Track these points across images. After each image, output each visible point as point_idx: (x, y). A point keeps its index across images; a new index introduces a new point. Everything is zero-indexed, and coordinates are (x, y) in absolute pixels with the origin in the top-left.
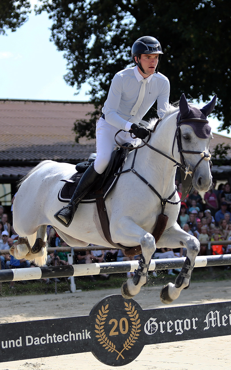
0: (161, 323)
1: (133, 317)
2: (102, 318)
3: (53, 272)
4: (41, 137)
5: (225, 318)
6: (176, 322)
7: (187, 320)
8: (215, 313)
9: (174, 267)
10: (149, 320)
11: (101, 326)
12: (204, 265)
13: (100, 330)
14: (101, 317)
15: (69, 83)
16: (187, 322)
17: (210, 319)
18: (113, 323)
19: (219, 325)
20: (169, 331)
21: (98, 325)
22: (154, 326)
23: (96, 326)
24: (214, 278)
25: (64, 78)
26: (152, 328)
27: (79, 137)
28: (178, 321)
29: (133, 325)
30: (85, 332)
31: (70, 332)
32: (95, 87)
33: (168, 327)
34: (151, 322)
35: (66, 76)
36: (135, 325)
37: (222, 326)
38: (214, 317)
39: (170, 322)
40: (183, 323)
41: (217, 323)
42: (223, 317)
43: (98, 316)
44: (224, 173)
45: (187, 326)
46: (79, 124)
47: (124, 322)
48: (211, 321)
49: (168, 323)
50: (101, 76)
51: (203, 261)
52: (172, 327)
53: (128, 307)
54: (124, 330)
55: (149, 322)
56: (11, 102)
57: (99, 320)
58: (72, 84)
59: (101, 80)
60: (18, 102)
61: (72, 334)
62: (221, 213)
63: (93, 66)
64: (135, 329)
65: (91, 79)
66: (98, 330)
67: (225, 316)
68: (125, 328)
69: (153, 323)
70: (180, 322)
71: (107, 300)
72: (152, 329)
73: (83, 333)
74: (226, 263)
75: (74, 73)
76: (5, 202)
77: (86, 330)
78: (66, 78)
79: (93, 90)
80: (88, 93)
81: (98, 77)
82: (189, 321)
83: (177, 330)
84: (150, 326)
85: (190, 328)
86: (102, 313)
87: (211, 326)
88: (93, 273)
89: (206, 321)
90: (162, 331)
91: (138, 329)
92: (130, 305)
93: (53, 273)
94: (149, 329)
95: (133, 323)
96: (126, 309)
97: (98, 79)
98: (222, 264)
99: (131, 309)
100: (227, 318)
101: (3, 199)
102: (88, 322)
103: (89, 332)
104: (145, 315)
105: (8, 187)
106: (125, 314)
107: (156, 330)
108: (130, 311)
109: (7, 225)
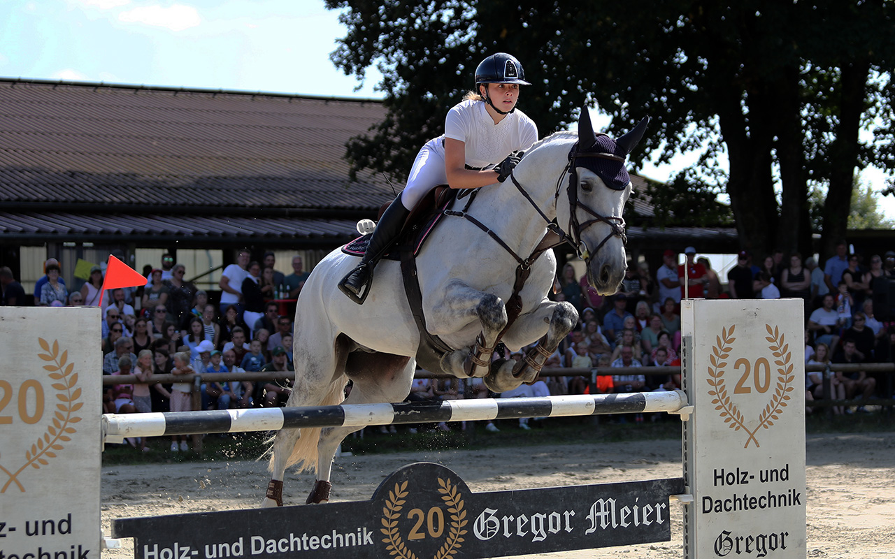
0: (505, 519)
1: (454, 507)
2: (396, 505)
3: (306, 417)
4: (283, 164)
5: (626, 513)
6: (533, 518)
7: (554, 514)
8: (607, 502)
9: (533, 415)
10: (483, 513)
11: (392, 521)
12: (590, 411)
13: (392, 529)
14: (392, 504)
15: (341, 66)
16: (554, 518)
17: (598, 514)
18: (416, 517)
19: (615, 526)
20: (520, 533)
21: (387, 519)
22: (492, 524)
23: (384, 522)
25: (332, 58)
26: (488, 527)
27: (357, 170)
28: (538, 515)
29: (453, 521)
30: (362, 532)
31: (334, 531)
32: (388, 75)
33: (519, 527)
34: (487, 515)
35: (335, 53)
36: (457, 522)
37: (619, 527)
38: (605, 511)
39: (523, 516)
40: (546, 521)
41: (610, 521)
42: (622, 510)
43: (387, 502)
45: (555, 526)
46: (355, 144)
47: (435, 515)
48: (599, 518)
49: (519, 519)
50: (399, 54)
51: (588, 404)
52: (527, 528)
53: (444, 486)
54: (436, 531)
55: (482, 516)
56: (228, 97)
57: (390, 510)
58: (347, 69)
59: (399, 61)
60: (240, 97)
61: (338, 535)
62: (615, 315)
63: (385, 34)
64: (457, 529)
65: (382, 59)
66: (387, 529)
67: (626, 508)
68: (437, 527)
69: (491, 518)
70: (541, 517)
71: (404, 473)
72: (489, 530)
73: (359, 534)
74: (631, 410)
75: (350, 48)
76: (211, 283)
77: (365, 529)
78: (336, 58)
79: (387, 79)
81: (395, 55)
82: (558, 516)
83: (536, 533)
84: (485, 524)
85: (559, 529)
86: (395, 496)
87: (599, 527)
88: (380, 422)
89: (591, 517)
90: (507, 534)
91: (462, 529)
92: (448, 484)
93: (306, 419)
94: (482, 529)
95: (453, 517)
96: (441, 491)
97: (394, 60)
98: (623, 410)
99: (451, 491)
100: (629, 512)
101: (206, 279)
102: (368, 513)
103: (371, 533)
104: (476, 504)
105: (217, 256)
106: (438, 500)
107: (497, 530)
108: (447, 495)
109: (214, 327)
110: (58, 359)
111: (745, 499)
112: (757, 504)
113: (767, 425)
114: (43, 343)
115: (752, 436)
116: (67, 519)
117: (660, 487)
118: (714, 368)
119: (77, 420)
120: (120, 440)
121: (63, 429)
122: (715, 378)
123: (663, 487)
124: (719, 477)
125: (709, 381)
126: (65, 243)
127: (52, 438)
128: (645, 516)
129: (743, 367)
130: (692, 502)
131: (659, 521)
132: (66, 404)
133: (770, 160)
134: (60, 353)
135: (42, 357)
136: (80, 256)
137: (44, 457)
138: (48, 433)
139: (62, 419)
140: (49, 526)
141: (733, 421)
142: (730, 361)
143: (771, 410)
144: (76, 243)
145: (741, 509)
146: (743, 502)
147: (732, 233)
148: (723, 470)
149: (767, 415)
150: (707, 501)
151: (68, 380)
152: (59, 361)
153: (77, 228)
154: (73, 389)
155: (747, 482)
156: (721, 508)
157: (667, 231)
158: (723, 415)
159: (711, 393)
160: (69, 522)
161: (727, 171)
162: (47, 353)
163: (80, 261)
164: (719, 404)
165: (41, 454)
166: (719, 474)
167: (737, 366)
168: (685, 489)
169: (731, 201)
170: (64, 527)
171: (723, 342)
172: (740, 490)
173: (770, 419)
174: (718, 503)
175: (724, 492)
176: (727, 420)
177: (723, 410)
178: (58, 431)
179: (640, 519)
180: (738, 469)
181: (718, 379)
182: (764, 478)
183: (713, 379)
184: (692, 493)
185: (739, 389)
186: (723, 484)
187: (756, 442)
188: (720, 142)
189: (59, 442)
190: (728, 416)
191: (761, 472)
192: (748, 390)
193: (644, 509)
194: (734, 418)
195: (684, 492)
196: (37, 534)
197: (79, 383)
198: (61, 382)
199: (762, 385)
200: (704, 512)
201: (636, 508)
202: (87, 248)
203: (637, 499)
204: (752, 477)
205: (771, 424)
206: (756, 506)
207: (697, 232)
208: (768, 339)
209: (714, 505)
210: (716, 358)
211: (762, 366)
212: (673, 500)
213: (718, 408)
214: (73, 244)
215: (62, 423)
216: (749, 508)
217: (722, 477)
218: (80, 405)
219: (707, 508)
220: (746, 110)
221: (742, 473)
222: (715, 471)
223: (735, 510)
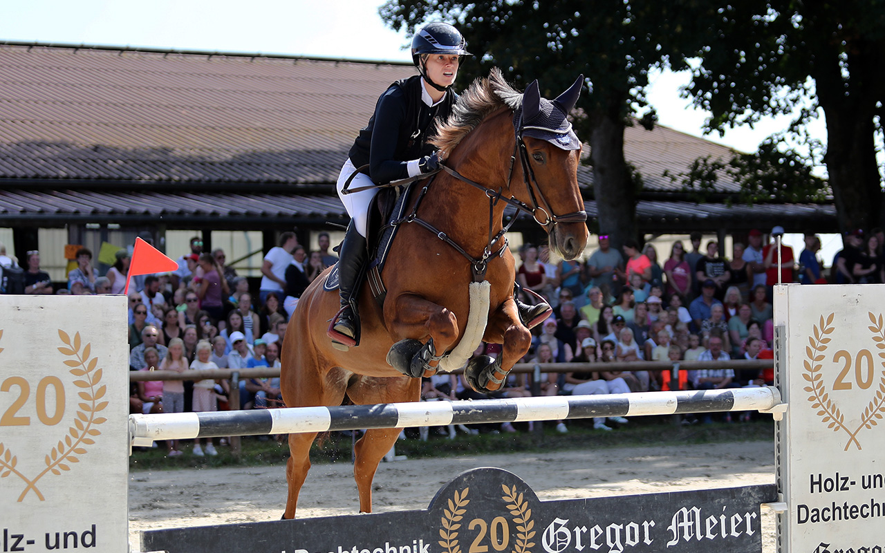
0: (577, 530)
1: (520, 516)
2: (455, 515)
3: (355, 417)
5: (712, 523)
6: (608, 529)
7: (632, 524)
8: (690, 511)
9: (608, 414)
10: (553, 524)
11: (452, 532)
12: (671, 410)
13: (451, 541)
14: (452, 513)
15: (391, 22)
16: (632, 529)
17: (681, 524)
18: (478, 528)
19: (699, 537)
20: (594, 546)
21: (446, 530)
22: (562, 535)
23: (442, 533)
24: (684, 439)
25: (380, 13)
26: (558, 539)
28: (613, 526)
29: (520, 532)
30: (418, 544)
31: (387, 544)
33: (593, 539)
34: (557, 526)
35: (384, 7)
36: (524, 533)
37: (705, 539)
38: (689, 521)
40: (623, 532)
41: (695, 532)
42: (708, 521)
43: (446, 511)
44: (710, 219)
45: (633, 538)
47: (499, 526)
48: (682, 529)
49: (592, 531)
50: (456, 10)
51: (670, 402)
52: (601, 539)
53: (509, 494)
54: (500, 543)
55: (552, 526)
56: (267, 61)
57: (449, 521)
58: (397, 26)
59: (456, 18)
60: (281, 61)
61: (392, 549)
62: (703, 304)
64: (523, 541)
65: (437, 15)
66: (446, 541)
67: (712, 518)
68: (502, 539)
69: (562, 529)
70: (618, 528)
71: (465, 479)
72: (559, 542)
73: (415, 547)
74: (718, 408)
75: (401, 2)
76: (250, 269)
77: (421, 541)
78: (384, 13)
81: (450, 11)
82: (636, 527)
83: (612, 545)
84: (555, 535)
85: (637, 541)
86: (455, 505)
87: (682, 539)
88: (438, 422)
89: (673, 527)
90: (579, 547)
91: (529, 541)
92: (513, 491)
93: (355, 419)
94: (552, 541)
95: (519, 528)
96: (506, 499)
97: (450, 16)
98: (708, 409)
99: (517, 500)
100: (715, 522)
101: (244, 264)
102: (425, 524)
103: (427, 546)
104: (545, 513)
105: (256, 238)
106: (502, 509)
107: (567, 544)
108: (513, 503)
109: (253, 317)
110: (80, 353)
111: (846, 507)
112: (859, 513)
113: (870, 424)
114: (63, 336)
115: (853, 437)
116: (91, 531)
117: (750, 494)
118: (810, 361)
119: (101, 420)
120: (148, 443)
121: (86, 431)
122: (812, 372)
123: (753, 494)
124: (816, 483)
125: (805, 376)
126: (88, 225)
127: (74, 441)
128: (733, 527)
129: (842, 360)
130: (786, 512)
131: (749, 532)
132: (90, 403)
133: (872, 128)
134: (83, 347)
135: (62, 350)
136: (105, 238)
137: (65, 462)
138: (69, 435)
139: (85, 418)
140: (71, 538)
141: (831, 421)
142: (829, 353)
143: (875, 407)
144: (100, 224)
145: (840, 519)
146: (843, 510)
147: (830, 210)
148: (820, 475)
149: (870, 413)
150: (803, 510)
151: (91, 376)
152: (81, 357)
153: (101, 208)
154: (97, 387)
155: (847, 489)
156: (818, 517)
157: (756, 209)
158: (820, 413)
159: (808, 389)
160: (93, 534)
161: (825, 142)
162: (68, 347)
163: (104, 244)
164: (816, 401)
165: (62, 459)
166: (816, 479)
167: (836, 359)
168: (777, 496)
169: (829, 174)
170: (88, 539)
171: (820, 332)
172: (839, 498)
173: (874, 418)
174: (815, 513)
175: (821, 500)
176: (825, 420)
177: (820, 408)
178: (80, 433)
179: (728, 530)
180: (837, 474)
181: (815, 374)
182: (866, 485)
183: (809, 373)
184: (786, 501)
185: (839, 385)
186: (820, 491)
187: (858, 444)
188: (815, 107)
189: (81, 445)
190: (826, 415)
191: (863, 477)
192: (848, 386)
193: (733, 519)
194: (835, 419)
195: (776, 500)
196: (58, 548)
197: (104, 380)
198: (84, 378)
199: (864, 380)
200: (800, 522)
201: (723, 518)
202: (112, 230)
203: (725, 507)
204: (853, 483)
205: (874, 423)
206: (857, 516)
207: (791, 209)
208: (871, 328)
209: (811, 515)
210: (813, 350)
211: (864, 359)
212: (764, 509)
213: (815, 406)
214: (97, 226)
215: (85, 424)
216: (850, 517)
217: (819, 483)
218: (105, 404)
219: (803, 518)
220: (845, 73)
221: (842, 479)
222: (812, 476)
223: (834, 519)
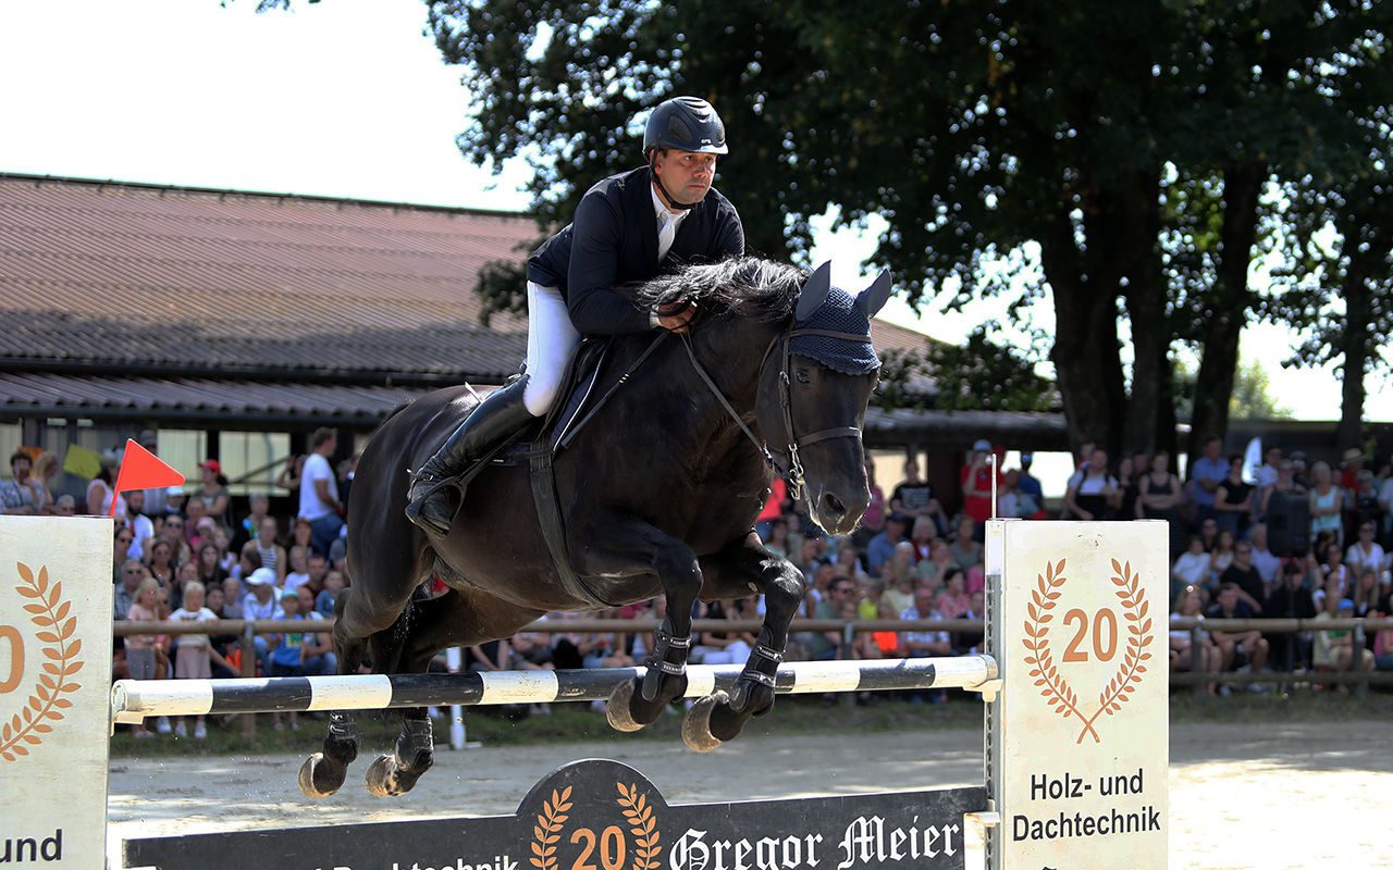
0: (718, 845)
1: (640, 826)
2: (554, 823)
4: (383, 305)
5: (898, 839)
6: (759, 845)
7: (792, 839)
8: (870, 822)
10: (685, 836)
11: (548, 846)
13: (546, 858)
14: (548, 820)
15: (471, 155)
16: (792, 845)
17: (858, 840)
18: (584, 841)
19: (882, 857)
20: (740, 868)
21: (540, 844)
22: (698, 853)
23: (535, 848)
25: (457, 143)
26: (691, 857)
27: (491, 311)
28: (767, 840)
29: (640, 848)
30: (501, 862)
31: (460, 862)
32: (542, 172)
33: (739, 858)
34: (691, 840)
35: (463, 135)
36: (646, 849)
37: (889, 860)
38: (868, 835)
40: (779, 849)
41: (875, 850)
42: (893, 835)
43: (540, 818)
44: (897, 430)
45: (792, 858)
46: (493, 275)
47: (613, 838)
48: (858, 846)
49: (738, 846)
50: (560, 142)
52: (750, 859)
53: (627, 795)
54: (613, 862)
55: (683, 840)
57: (544, 831)
58: (479, 159)
59: (559, 152)
61: (466, 867)
63: (541, 110)
64: (644, 859)
65: (534, 147)
66: (540, 858)
67: (899, 831)
68: (615, 856)
69: (696, 844)
70: (772, 843)
71: (567, 774)
72: (693, 861)
73: (498, 866)
75: (485, 129)
77: (506, 858)
78: (463, 142)
79: (538, 178)
80: (526, 187)
81: (553, 143)
82: (797, 842)
83: (763, 867)
84: (688, 853)
85: (798, 861)
86: (553, 809)
87: (858, 860)
89: (846, 844)
90: (720, 869)
91: (652, 860)
92: (632, 792)
94: (683, 860)
95: (640, 842)
96: (622, 802)
97: (552, 149)
99: (637, 803)
100: (904, 837)
101: (263, 477)
102: (511, 834)
103: (514, 864)
104: (673, 823)
105: (281, 443)
106: (617, 816)
107: (704, 865)
108: (631, 808)
109: (277, 552)
110: (47, 594)
111: (1078, 819)
112: (1096, 828)
113: (1112, 709)
114: (24, 571)
115: (1088, 725)
116: (55, 838)
117: (950, 801)
118: (1033, 623)
119: (74, 687)
121: (52, 701)
122: (1035, 638)
123: (954, 800)
124: (1039, 787)
125: (1026, 643)
126: (49, 420)
127: (35, 714)
128: (928, 844)
129: (1076, 621)
130: (998, 824)
131: (949, 851)
132: (58, 663)
133: (1115, 312)
134: (50, 587)
135: (22, 591)
136: (73, 440)
137: (21, 743)
138: (29, 707)
139: (51, 685)
140: (27, 848)
141: (1060, 703)
142: (1059, 612)
143: (1118, 686)
144: (67, 420)
145: (1070, 835)
146: (1074, 824)
147: (1057, 421)
148: (1044, 776)
149: (1112, 694)
150: (1021, 823)
151: (61, 628)
152: (47, 600)
153: (69, 397)
154: (68, 642)
155: (1080, 795)
156: (1041, 833)
157: (959, 418)
158: (1046, 693)
159: (1029, 660)
160: (58, 842)
161: (1052, 330)
162: (30, 586)
163: (73, 448)
164: (1041, 677)
165: (17, 739)
166: (1039, 781)
167: (1067, 621)
168: (987, 804)
169: (1057, 374)
170: (51, 850)
171: (1047, 584)
172: (1069, 807)
173: (1116, 700)
174: (1037, 826)
175: (1044, 810)
176: (1052, 702)
177: (1046, 686)
178: (44, 704)
179: (921, 849)
180: (1067, 774)
181: (1039, 640)
182: (1106, 789)
183: (1032, 639)
184: (998, 810)
185: (1071, 655)
186: (1044, 798)
187: (1095, 735)
188: (1041, 283)
189: (45, 721)
190: (1054, 695)
191: (1102, 779)
192: (1083, 657)
193: (927, 833)
194: (1065, 701)
195: (986, 809)
196: (9, 860)
197: (77, 633)
198: (50, 629)
199: (1105, 649)
200: (1016, 838)
201: (914, 832)
202: (82, 428)
203: (916, 817)
204: (1088, 787)
205: (1117, 707)
206: (1093, 831)
207: (1007, 419)
208: (1115, 580)
209: (1031, 829)
210: (1037, 607)
211: (1105, 621)
212: (968, 820)
213: (1039, 683)
214: (62, 422)
215: (51, 692)
216: (1083, 833)
217: (1043, 786)
218: (79, 665)
219: (1021, 833)
220: (1080, 237)
221: (1073, 781)
222: (1033, 777)
223: (1062, 836)
